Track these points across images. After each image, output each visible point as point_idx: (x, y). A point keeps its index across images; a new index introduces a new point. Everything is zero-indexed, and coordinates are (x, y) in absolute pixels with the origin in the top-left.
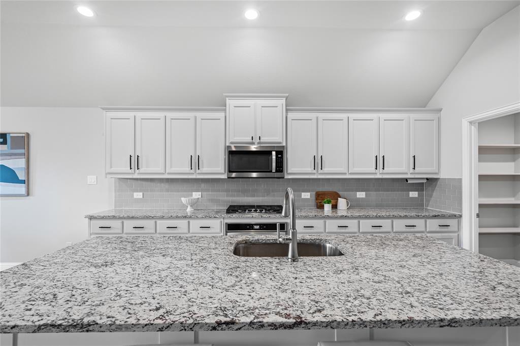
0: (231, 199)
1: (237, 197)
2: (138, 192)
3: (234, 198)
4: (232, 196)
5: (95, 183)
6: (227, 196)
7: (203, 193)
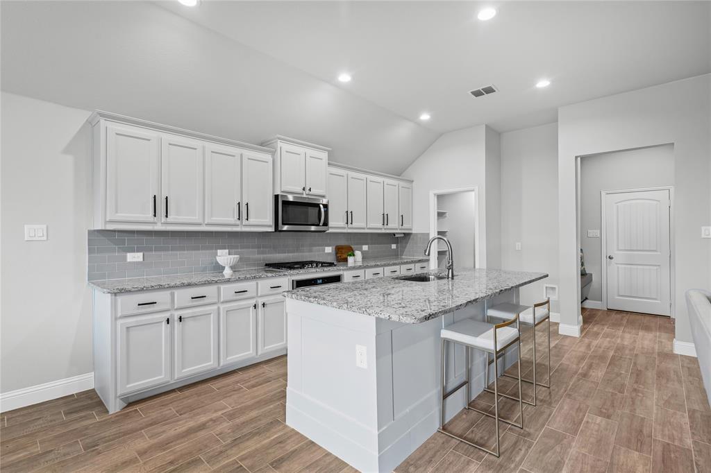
0: (262, 256)
1: (268, 253)
2: (133, 251)
3: (265, 256)
4: (263, 253)
5: (45, 238)
6: (258, 254)
7: (231, 251)
